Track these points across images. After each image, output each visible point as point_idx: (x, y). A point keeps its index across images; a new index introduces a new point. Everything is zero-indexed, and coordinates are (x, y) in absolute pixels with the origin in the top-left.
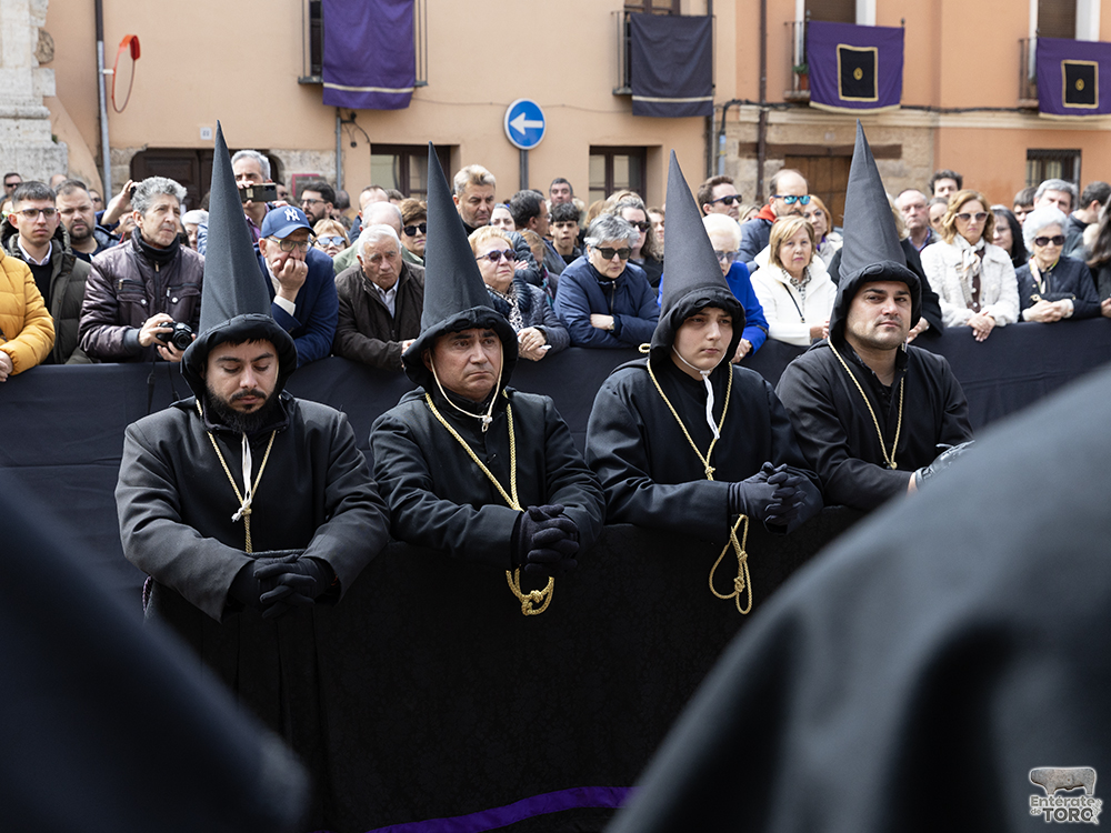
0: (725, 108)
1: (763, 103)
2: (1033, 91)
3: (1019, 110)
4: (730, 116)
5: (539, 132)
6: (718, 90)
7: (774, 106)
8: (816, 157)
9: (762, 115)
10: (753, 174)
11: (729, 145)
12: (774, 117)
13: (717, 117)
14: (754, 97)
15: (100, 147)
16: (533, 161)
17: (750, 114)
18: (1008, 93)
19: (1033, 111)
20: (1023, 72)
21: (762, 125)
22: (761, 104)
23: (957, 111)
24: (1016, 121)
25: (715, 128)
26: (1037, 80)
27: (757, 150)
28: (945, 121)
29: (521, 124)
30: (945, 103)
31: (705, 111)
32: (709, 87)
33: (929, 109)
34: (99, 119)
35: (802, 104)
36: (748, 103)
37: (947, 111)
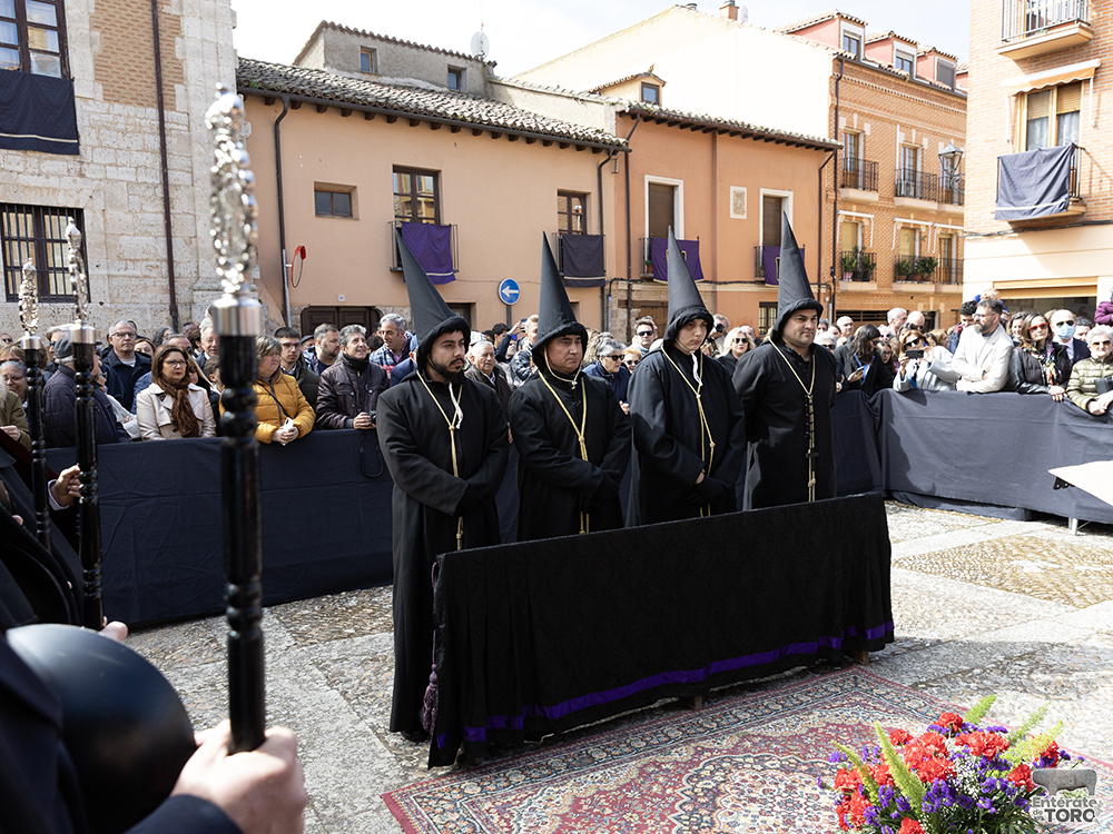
0: (611, 283)
1: (630, 280)
2: (762, 272)
3: (755, 282)
4: (613, 287)
5: (517, 295)
6: (607, 273)
7: (635, 281)
8: (656, 307)
9: (629, 286)
10: (626, 316)
11: (613, 301)
12: (635, 287)
13: (607, 287)
14: (625, 277)
15: (285, 305)
16: (513, 309)
17: (623, 286)
18: (749, 274)
19: (763, 283)
20: (756, 263)
21: (629, 291)
22: (628, 280)
23: (725, 283)
24: (754, 288)
25: (606, 293)
26: (764, 267)
27: (627, 304)
28: (720, 288)
29: (507, 291)
30: (719, 280)
31: (601, 284)
32: (603, 272)
33: (711, 282)
34: (284, 291)
35: (650, 280)
36: (622, 280)
37: (720, 283)
